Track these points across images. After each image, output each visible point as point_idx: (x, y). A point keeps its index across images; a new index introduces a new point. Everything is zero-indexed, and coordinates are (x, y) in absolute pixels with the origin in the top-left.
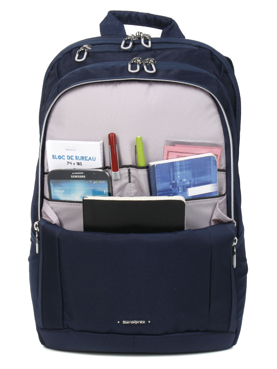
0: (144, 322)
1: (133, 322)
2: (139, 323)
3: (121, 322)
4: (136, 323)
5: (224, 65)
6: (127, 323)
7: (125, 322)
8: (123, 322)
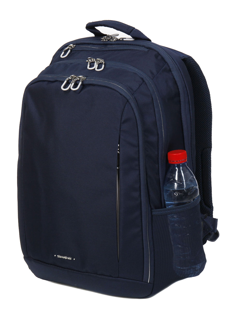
0: (71, 259)
5: (168, 64)
6: (60, 257)
7: (59, 256)
8: (58, 256)
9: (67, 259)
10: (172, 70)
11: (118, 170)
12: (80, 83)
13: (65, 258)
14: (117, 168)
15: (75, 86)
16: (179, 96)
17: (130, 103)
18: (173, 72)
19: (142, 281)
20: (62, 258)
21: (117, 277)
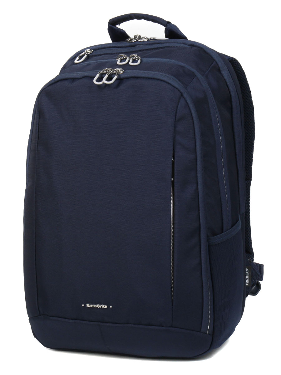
0: (106, 307)
1: (96, 306)
2: (101, 307)
3: (85, 306)
4: (99, 307)
5: (216, 62)
6: (91, 306)
7: (89, 306)
8: (87, 305)
9: (101, 308)
10: (221, 69)
11: (173, 182)
12: (116, 77)
13: (98, 306)
14: (172, 179)
15: (109, 79)
16: (231, 101)
17: (184, 98)
18: (223, 72)
19: (200, 332)
20: (93, 308)
21: (170, 327)
